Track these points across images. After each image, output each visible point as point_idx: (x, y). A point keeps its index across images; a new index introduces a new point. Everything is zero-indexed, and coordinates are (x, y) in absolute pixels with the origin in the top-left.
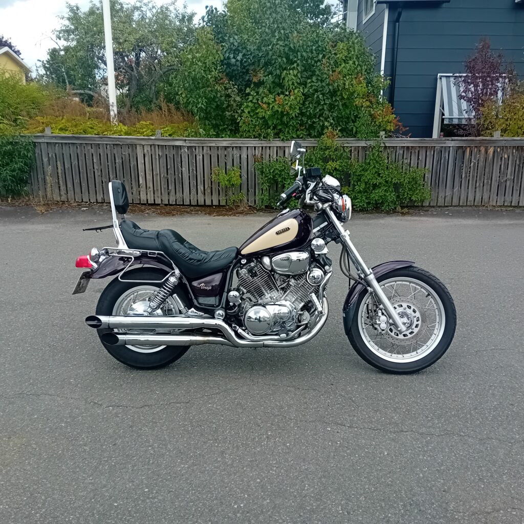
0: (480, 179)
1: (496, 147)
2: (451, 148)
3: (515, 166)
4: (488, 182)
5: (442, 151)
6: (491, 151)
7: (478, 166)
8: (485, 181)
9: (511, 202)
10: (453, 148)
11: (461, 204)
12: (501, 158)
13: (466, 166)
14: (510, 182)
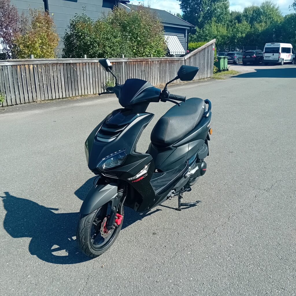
0: (29, 85)
1: (34, 65)
2: (8, 66)
3: (46, 75)
4: (34, 87)
5: (3, 69)
6: (31, 67)
7: (26, 77)
8: (32, 86)
9: (48, 97)
10: (9, 67)
11: (22, 103)
12: (38, 72)
13: (19, 78)
14: (45, 85)
